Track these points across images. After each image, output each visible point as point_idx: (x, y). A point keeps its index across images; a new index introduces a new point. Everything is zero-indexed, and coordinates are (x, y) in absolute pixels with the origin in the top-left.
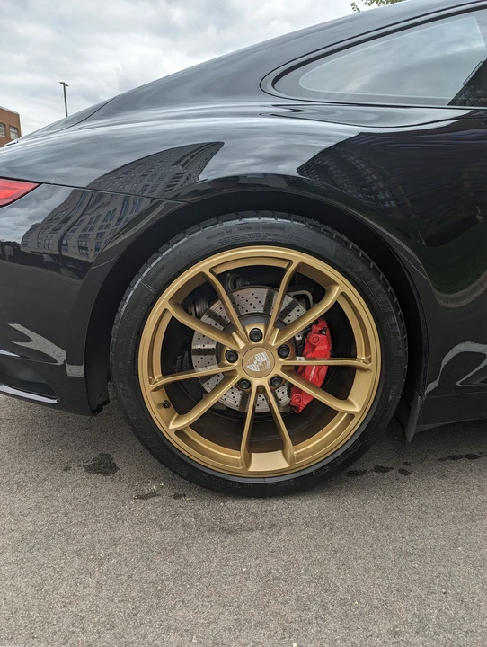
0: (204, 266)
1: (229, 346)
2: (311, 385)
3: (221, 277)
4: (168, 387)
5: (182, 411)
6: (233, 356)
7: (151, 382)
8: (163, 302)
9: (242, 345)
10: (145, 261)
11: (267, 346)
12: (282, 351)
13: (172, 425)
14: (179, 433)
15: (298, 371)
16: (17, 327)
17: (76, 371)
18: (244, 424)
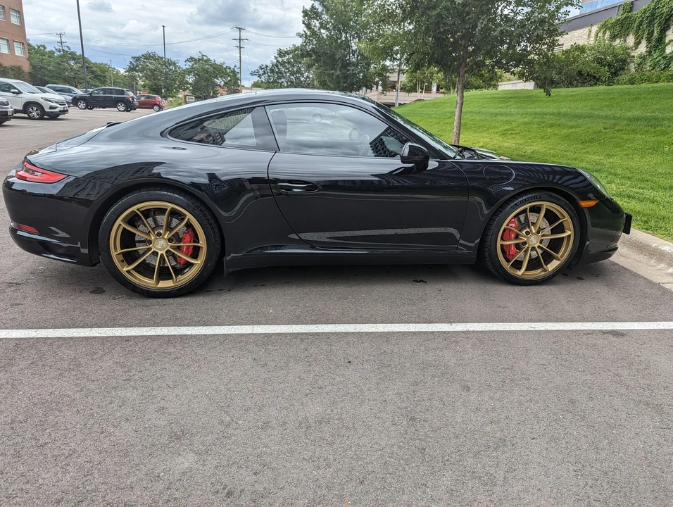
0: (134, 208)
1: (149, 238)
2: (186, 254)
3: (142, 212)
4: (123, 254)
5: (130, 264)
6: (150, 242)
7: (116, 252)
8: (119, 221)
9: (153, 238)
10: (116, 201)
11: (163, 238)
12: (170, 240)
13: (124, 269)
14: (128, 272)
15: (179, 248)
16: (53, 228)
17: (85, 251)
18: (171, 273)
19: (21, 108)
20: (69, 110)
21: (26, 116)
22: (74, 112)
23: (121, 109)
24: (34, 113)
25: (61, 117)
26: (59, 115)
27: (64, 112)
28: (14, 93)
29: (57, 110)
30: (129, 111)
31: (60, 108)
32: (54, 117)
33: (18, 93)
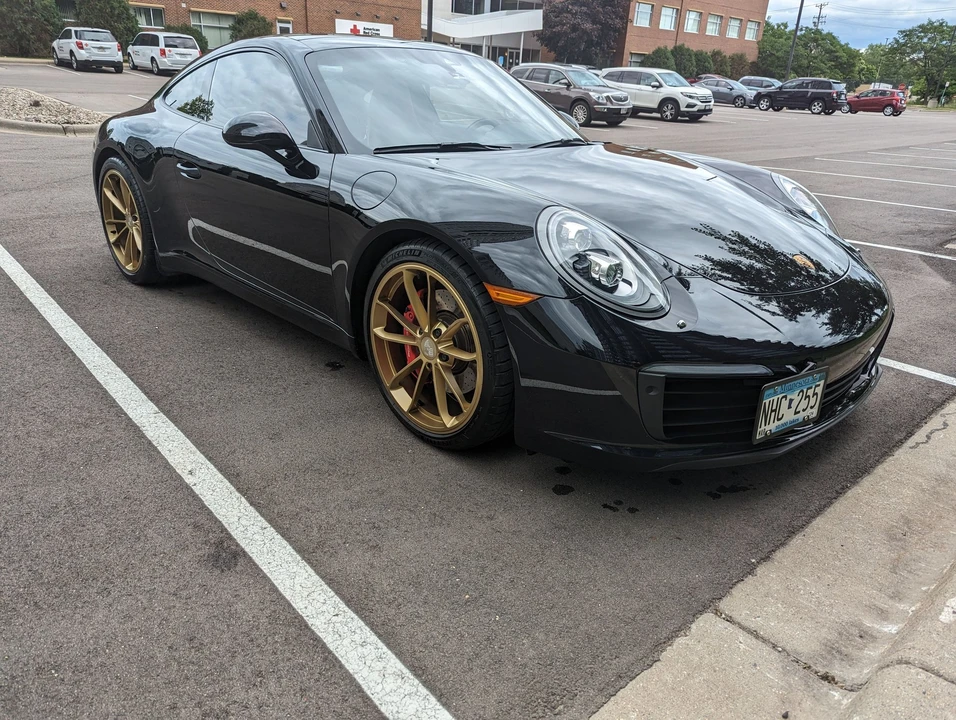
19: (655, 106)
20: (715, 109)
21: (659, 115)
22: (721, 112)
23: (815, 111)
24: (668, 113)
25: (704, 118)
26: (701, 116)
27: (707, 111)
28: (653, 87)
29: (695, 109)
30: (830, 114)
31: (700, 105)
32: (695, 117)
33: (658, 87)
